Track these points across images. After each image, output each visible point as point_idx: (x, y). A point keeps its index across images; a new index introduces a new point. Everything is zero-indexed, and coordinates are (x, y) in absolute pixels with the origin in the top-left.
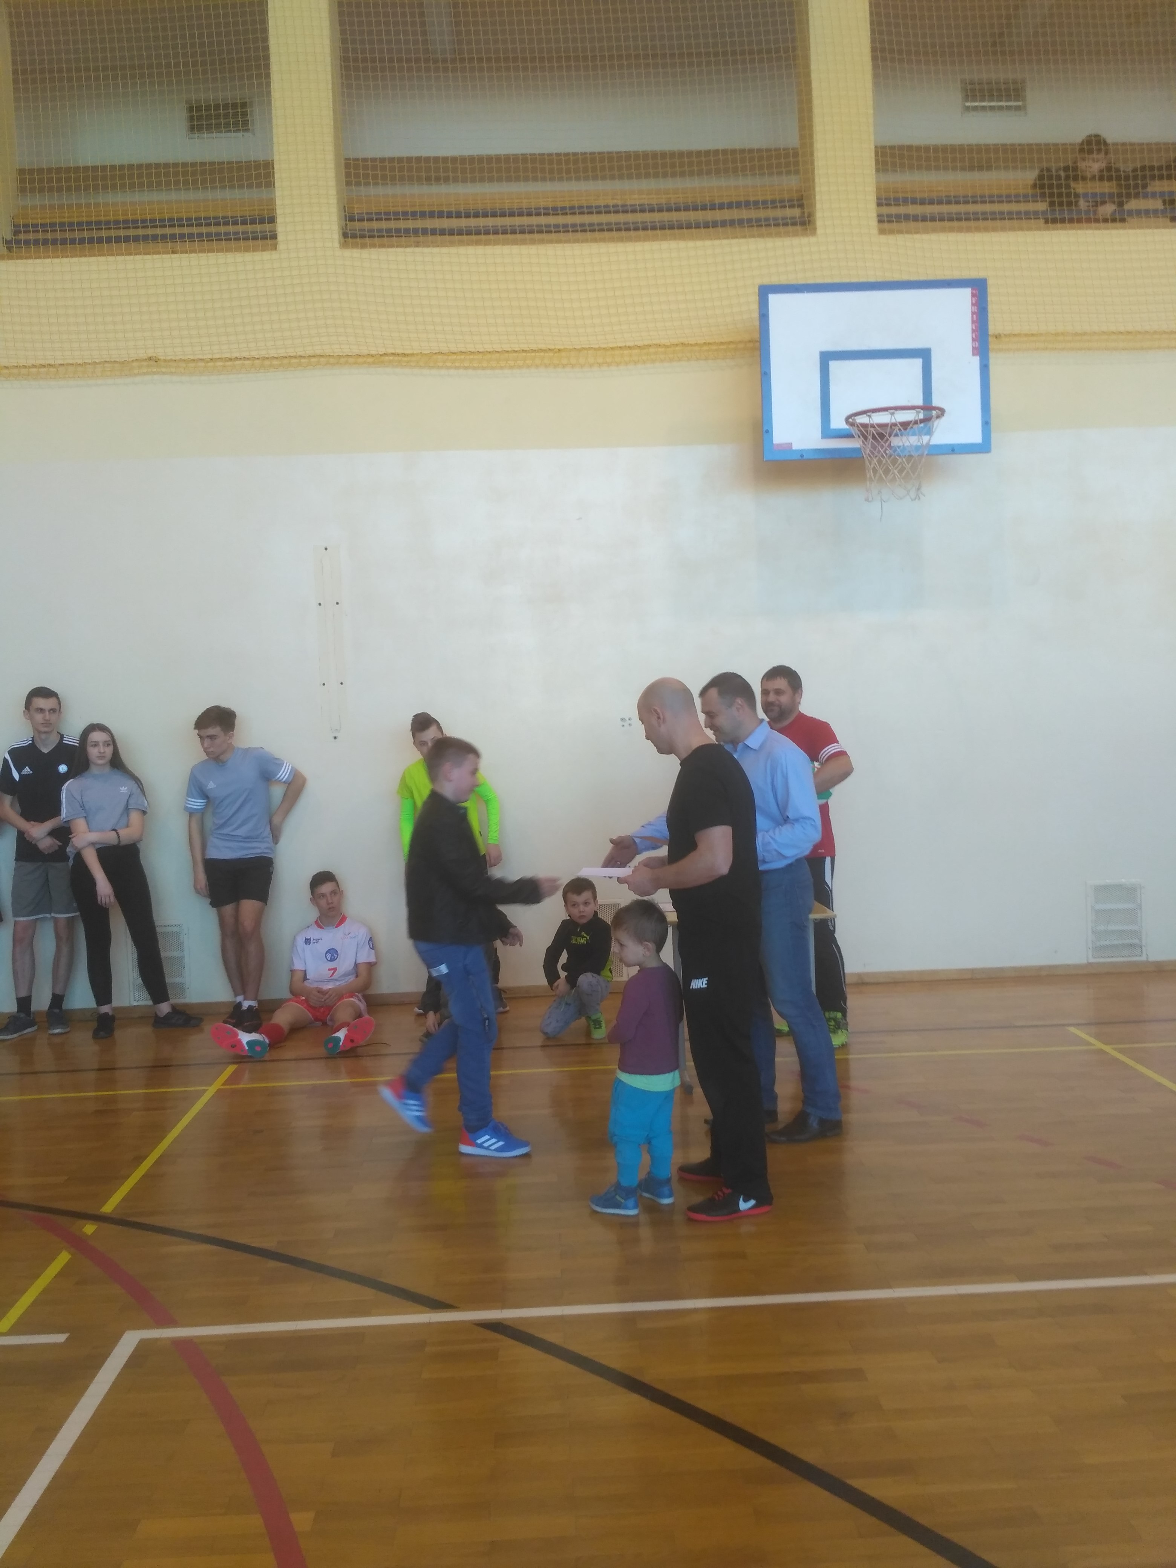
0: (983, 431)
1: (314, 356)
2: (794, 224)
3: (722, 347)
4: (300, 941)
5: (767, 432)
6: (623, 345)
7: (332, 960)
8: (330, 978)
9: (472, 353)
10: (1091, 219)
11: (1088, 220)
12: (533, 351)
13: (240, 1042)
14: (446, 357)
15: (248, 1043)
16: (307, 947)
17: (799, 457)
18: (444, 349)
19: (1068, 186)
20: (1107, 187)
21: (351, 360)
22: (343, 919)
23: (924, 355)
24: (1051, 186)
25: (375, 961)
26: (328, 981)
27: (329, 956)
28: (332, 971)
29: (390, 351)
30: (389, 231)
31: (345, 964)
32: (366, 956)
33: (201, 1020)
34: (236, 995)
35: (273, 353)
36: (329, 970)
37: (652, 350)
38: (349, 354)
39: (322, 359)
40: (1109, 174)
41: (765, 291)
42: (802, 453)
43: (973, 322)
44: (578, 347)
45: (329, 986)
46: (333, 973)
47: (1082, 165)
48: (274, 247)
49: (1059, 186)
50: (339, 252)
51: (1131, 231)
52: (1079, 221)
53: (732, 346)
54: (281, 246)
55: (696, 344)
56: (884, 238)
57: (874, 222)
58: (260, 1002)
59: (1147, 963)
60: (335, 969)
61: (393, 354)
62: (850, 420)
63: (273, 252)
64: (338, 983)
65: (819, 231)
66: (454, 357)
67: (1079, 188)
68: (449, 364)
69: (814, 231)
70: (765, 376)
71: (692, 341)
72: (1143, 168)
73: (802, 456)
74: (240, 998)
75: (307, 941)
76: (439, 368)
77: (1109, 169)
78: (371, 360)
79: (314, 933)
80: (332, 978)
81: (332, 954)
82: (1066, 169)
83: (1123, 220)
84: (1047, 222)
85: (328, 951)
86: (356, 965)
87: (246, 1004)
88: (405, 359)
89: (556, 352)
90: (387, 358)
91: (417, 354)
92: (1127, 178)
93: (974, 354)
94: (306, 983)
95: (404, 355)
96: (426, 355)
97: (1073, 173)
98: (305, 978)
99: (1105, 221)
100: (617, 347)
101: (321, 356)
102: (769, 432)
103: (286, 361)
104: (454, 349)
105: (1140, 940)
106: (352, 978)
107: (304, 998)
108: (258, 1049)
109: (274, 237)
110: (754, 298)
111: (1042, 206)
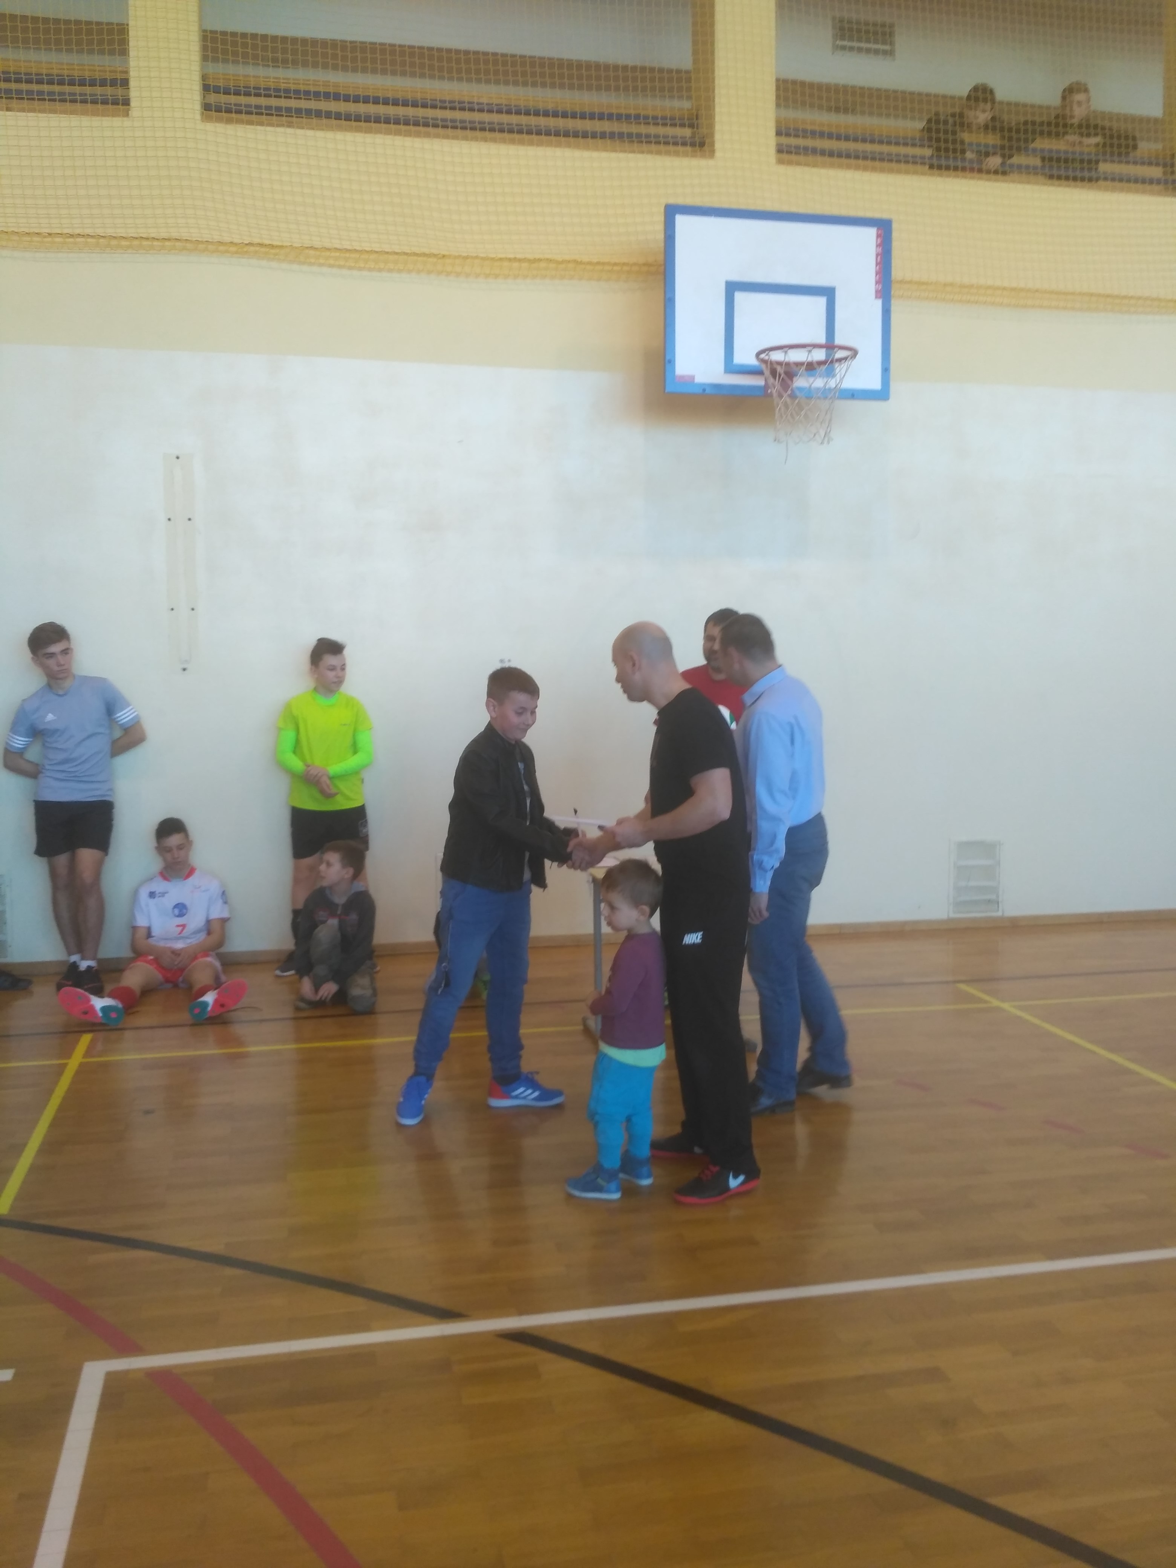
0: (882, 378)
1: (169, 240)
2: (684, 144)
3: (615, 268)
4: (144, 894)
5: (670, 361)
6: (512, 256)
7: (181, 915)
8: (179, 936)
9: (347, 250)
10: (977, 169)
11: (972, 170)
12: (415, 254)
13: (92, 1008)
14: (318, 253)
15: (104, 1009)
16: (152, 902)
17: (701, 391)
18: (317, 243)
19: (954, 133)
20: (992, 139)
21: (210, 247)
22: (191, 872)
23: (829, 293)
24: (938, 131)
25: (229, 916)
26: (177, 939)
27: (177, 911)
28: (182, 928)
29: (256, 240)
30: (279, 109)
31: (196, 920)
32: (218, 912)
33: (30, 982)
34: (70, 954)
35: (121, 232)
36: (178, 926)
37: (543, 265)
38: (210, 241)
39: (178, 244)
40: (993, 125)
41: (671, 212)
42: (704, 387)
43: (877, 264)
44: (465, 254)
45: (179, 945)
46: (182, 931)
47: (970, 114)
48: (127, 115)
49: (946, 132)
50: (201, 126)
51: (1012, 185)
52: (964, 169)
53: (626, 268)
54: (135, 111)
55: (590, 263)
56: (782, 169)
57: (772, 150)
58: (100, 962)
59: (1002, 919)
60: (184, 926)
61: (261, 245)
62: (762, 356)
63: (125, 119)
64: (189, 941)
65: (718, 154)
66: (328, 253)
67: (966, 137)
68: (322, 261)
69: (712, 153)
70: (669, 302)
71: (586, 259)
72: (1026, 123)
73: (704, 390)
74: (74, 958)
75: (152, 895)
76: (311, 264)
77: (993, 119)
78: (233, 249)
79: (159, 885)
80: (181, 935)
81: (181, 909)
82: (953, 115)
83: (1004, 173)
84: (931, 167)
85: (176, 906)
86: (208, 922)
87: (84, 965)
88: (273, 251)
89: (440, 258)
90: (252, 249)
91: (286, 247)
92: (1010, 130)
93: (876, 297)
94: (151, 940)
95: (272, 246)
96: (296, 248)
97: (961, 121)
98: (149, 935)
99: (988, 172)
100: (506, 258)
101: (176, 239)
102: (672, 362)
103: (136, 242)
104: (328, 245)
105: (998, 896)
106: (202, 936)
107: (151, 957)
108: (113, 1015)
109: (126, 102)
110: (659, 218)
111: (927, 152)
